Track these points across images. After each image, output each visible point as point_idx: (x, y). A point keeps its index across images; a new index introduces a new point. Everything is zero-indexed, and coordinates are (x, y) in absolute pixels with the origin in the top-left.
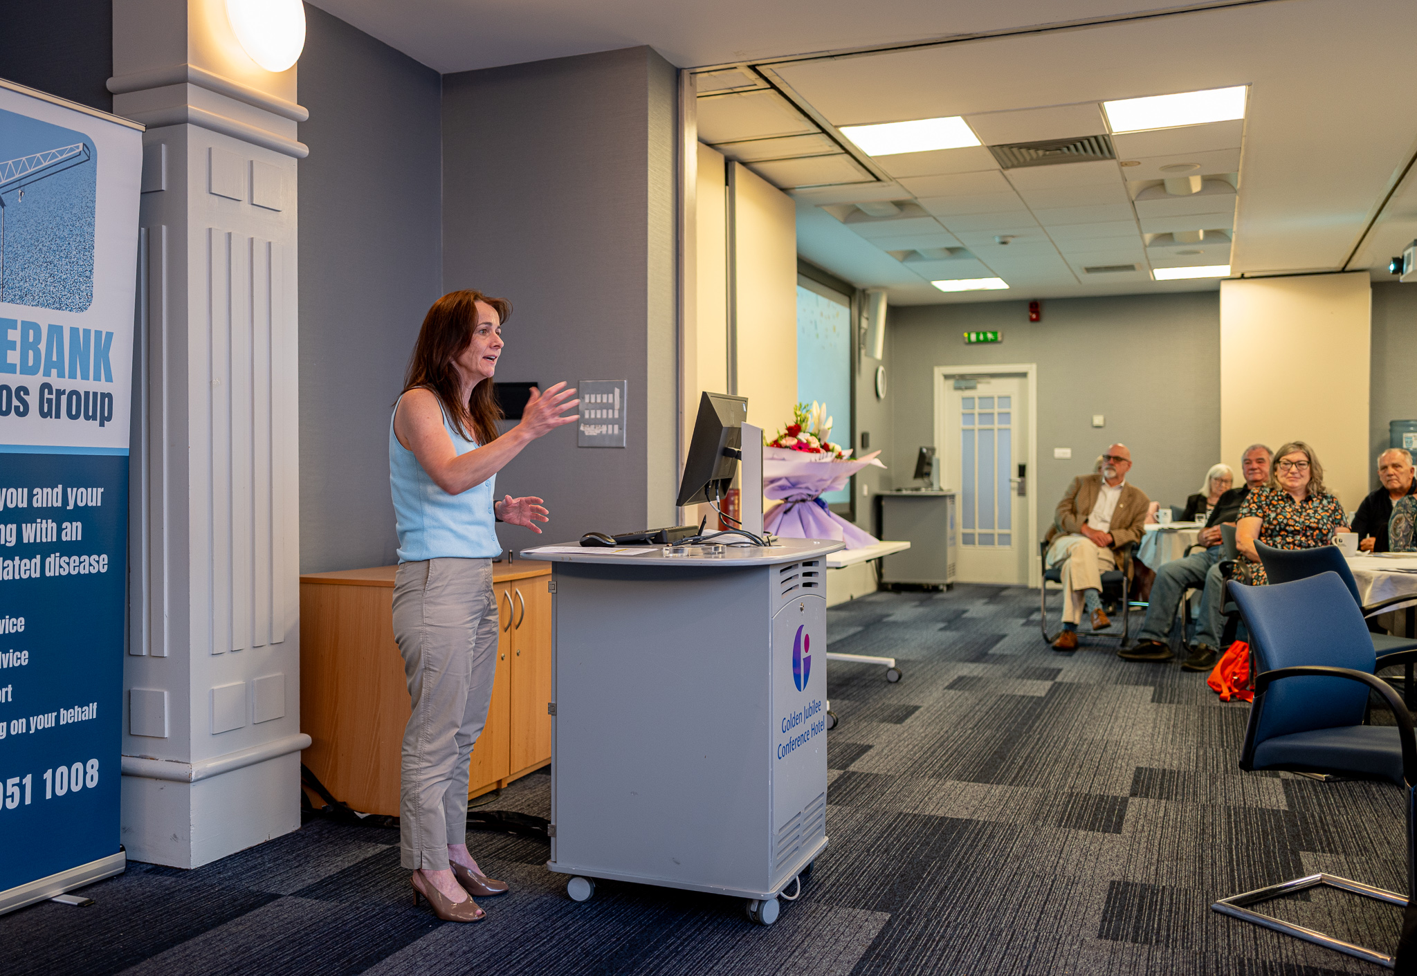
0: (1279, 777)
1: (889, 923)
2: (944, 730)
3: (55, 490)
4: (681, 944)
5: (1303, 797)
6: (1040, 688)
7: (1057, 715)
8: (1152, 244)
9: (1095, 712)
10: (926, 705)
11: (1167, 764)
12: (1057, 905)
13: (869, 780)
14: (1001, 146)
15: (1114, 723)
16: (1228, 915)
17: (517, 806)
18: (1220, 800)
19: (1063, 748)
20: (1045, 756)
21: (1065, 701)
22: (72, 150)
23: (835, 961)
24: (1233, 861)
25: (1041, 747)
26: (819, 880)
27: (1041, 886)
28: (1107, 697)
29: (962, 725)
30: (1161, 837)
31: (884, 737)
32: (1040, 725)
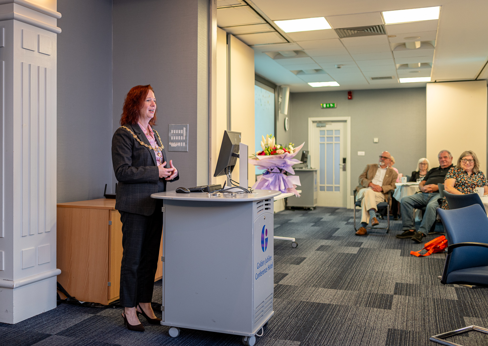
0: (453, 286)
2: (317, 267)
5: (464, 295)
6: (354, 250)
7: (362, 261)
8: (399, 68)
9: (378, 260)
10: (308, 257)
11: (408, 281)
12: (367, 338)
13: (287, 288)
14: (340, 29)
15: (386, 264)
16: (436, 342)
18: (430, 296)
19: (365, 275)
20: (358, 278)
21: (365, 256)
24: (437, 320)
25: (356, 274)
26: (270, 328)
27: (360, 331)
28: (382, 254)
29: (324, 265)
30: (407, 311)
31: (292, 270)
32: (355, 265)
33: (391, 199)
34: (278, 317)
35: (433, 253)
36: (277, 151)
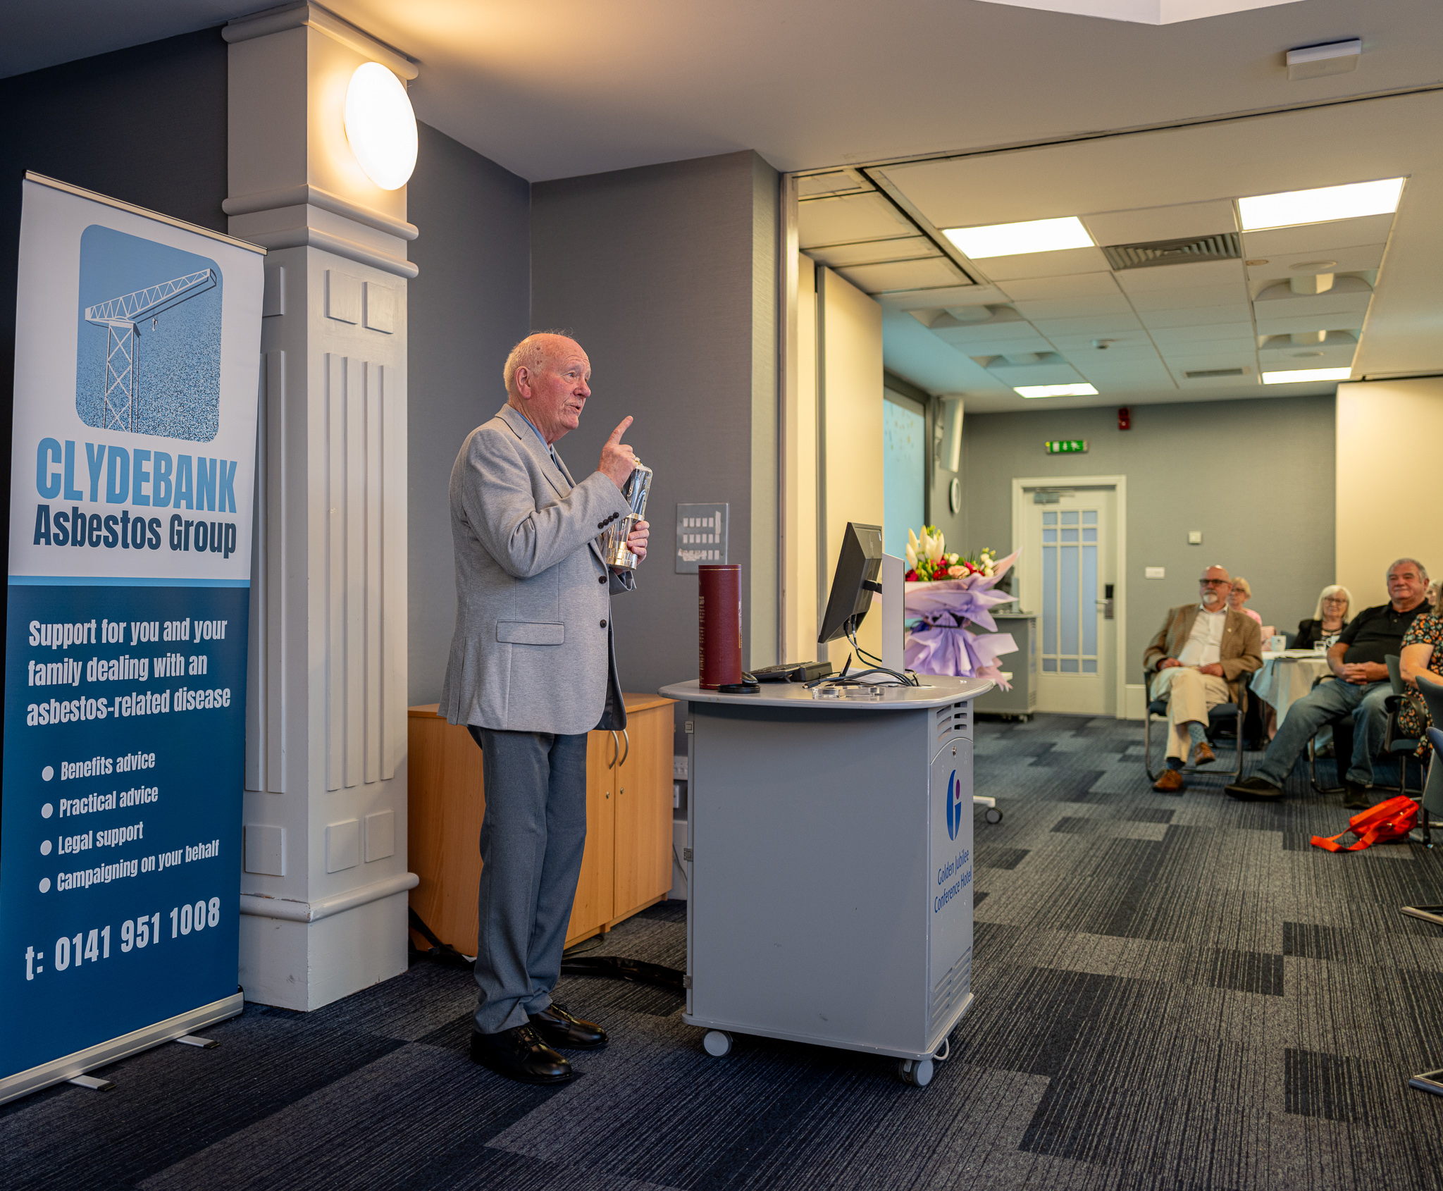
1: (1051, 1087)
2: (1062, 876)
3: (184, 623)
4: (835, 1105)
6: (1155, 832)
7: (1181, 861)
8: (1266, 346)
9: (1222, 858)
10: (1034, 848)
11: (1318, 919)
12: (1230, 1073)
13: (993, 931)
14: (1116, 247)
15: (1246, 871)
16: (1429, 1091)
17: (624, 952)
18: (1389, 961)
19: (1196, 899)
20: (1178, 907)
21: (1186, 846)
22: (200, 276)
23: (1003, 1127)
24: (1420, 1031)
25: (1171, 897)
26: (965, 1039)
27: (1207, 1052)
28: (1233, 843)
29: (1079, 871)
30: (1331, 1001)
31: (998, 884)
32: (1164, 872)
33: (1245, 693)
34: (981, 1010)
35: (1376, 843)
36: (950, 571)
